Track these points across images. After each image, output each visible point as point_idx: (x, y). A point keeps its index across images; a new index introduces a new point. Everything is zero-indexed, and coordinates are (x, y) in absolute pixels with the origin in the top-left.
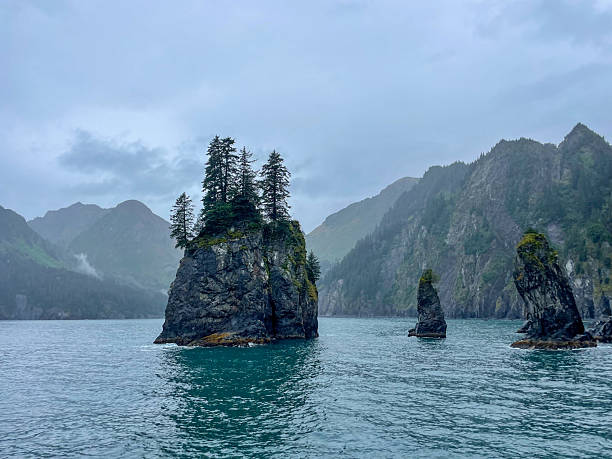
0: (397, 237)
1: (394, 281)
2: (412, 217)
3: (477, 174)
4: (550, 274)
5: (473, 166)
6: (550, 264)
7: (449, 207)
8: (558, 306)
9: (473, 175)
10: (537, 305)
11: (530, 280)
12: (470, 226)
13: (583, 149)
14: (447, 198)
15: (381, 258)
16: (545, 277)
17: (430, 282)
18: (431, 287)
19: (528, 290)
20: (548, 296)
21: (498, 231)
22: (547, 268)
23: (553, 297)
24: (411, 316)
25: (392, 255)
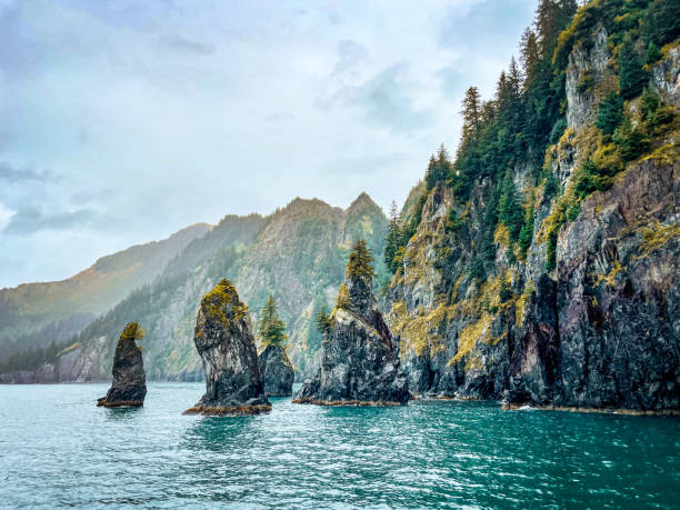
0: (180, 289)
1: (169, 339)
2: (199, 267)
3: (271, 229)
4: (234, 331)
5: (269, 219)
6: (236, 320)
7: (239, 260)
8: (238, 366)
9: (267, 229)
10: (215, 366)
11: (209, 337)
12: (257, 282)
13: (364, 217)
14: (238, 251)
15: (157, 312)
16: (228, 334)
17: (133, 339)
18: (134, 345)
19: (207, 348)
20: (229, 355)
21: (284, 289)
22: (232, 323)
23: (234, 357)
24: (184, 381)
25: (172, 309)
